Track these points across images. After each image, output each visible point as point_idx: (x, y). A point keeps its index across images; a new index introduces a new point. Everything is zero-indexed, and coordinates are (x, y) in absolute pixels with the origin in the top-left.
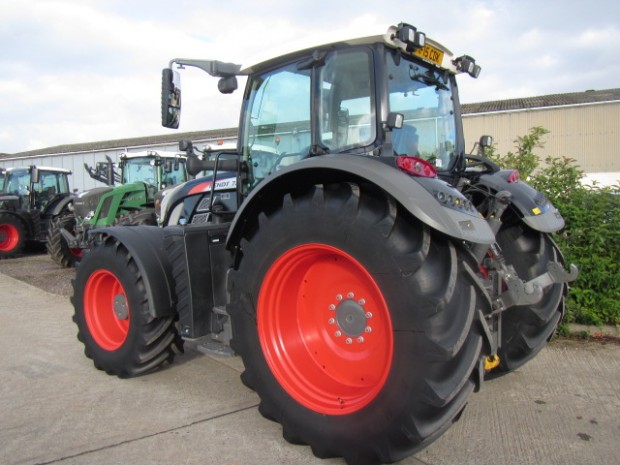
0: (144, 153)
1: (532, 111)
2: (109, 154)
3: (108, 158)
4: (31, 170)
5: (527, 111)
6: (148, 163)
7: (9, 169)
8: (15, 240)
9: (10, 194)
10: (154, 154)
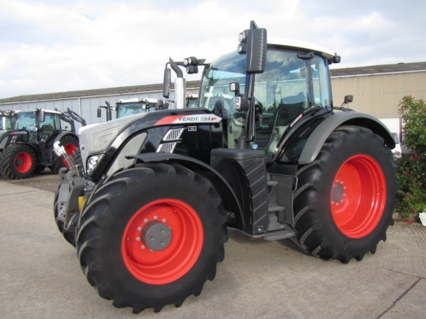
0: (136, 100)
1: (373, 76)
2: (107, 100)
3: (107, 103)
4: (38, 112)
5: (370, 76)
6: (141, 107)
7: (17, 112)
8: (29, 165)
9: (20, 130)
10: (144, 100)
